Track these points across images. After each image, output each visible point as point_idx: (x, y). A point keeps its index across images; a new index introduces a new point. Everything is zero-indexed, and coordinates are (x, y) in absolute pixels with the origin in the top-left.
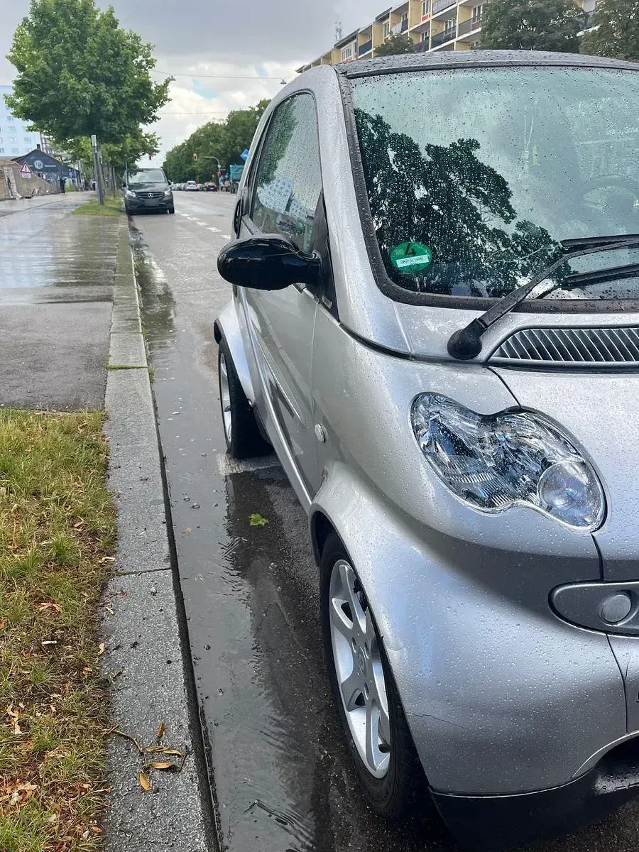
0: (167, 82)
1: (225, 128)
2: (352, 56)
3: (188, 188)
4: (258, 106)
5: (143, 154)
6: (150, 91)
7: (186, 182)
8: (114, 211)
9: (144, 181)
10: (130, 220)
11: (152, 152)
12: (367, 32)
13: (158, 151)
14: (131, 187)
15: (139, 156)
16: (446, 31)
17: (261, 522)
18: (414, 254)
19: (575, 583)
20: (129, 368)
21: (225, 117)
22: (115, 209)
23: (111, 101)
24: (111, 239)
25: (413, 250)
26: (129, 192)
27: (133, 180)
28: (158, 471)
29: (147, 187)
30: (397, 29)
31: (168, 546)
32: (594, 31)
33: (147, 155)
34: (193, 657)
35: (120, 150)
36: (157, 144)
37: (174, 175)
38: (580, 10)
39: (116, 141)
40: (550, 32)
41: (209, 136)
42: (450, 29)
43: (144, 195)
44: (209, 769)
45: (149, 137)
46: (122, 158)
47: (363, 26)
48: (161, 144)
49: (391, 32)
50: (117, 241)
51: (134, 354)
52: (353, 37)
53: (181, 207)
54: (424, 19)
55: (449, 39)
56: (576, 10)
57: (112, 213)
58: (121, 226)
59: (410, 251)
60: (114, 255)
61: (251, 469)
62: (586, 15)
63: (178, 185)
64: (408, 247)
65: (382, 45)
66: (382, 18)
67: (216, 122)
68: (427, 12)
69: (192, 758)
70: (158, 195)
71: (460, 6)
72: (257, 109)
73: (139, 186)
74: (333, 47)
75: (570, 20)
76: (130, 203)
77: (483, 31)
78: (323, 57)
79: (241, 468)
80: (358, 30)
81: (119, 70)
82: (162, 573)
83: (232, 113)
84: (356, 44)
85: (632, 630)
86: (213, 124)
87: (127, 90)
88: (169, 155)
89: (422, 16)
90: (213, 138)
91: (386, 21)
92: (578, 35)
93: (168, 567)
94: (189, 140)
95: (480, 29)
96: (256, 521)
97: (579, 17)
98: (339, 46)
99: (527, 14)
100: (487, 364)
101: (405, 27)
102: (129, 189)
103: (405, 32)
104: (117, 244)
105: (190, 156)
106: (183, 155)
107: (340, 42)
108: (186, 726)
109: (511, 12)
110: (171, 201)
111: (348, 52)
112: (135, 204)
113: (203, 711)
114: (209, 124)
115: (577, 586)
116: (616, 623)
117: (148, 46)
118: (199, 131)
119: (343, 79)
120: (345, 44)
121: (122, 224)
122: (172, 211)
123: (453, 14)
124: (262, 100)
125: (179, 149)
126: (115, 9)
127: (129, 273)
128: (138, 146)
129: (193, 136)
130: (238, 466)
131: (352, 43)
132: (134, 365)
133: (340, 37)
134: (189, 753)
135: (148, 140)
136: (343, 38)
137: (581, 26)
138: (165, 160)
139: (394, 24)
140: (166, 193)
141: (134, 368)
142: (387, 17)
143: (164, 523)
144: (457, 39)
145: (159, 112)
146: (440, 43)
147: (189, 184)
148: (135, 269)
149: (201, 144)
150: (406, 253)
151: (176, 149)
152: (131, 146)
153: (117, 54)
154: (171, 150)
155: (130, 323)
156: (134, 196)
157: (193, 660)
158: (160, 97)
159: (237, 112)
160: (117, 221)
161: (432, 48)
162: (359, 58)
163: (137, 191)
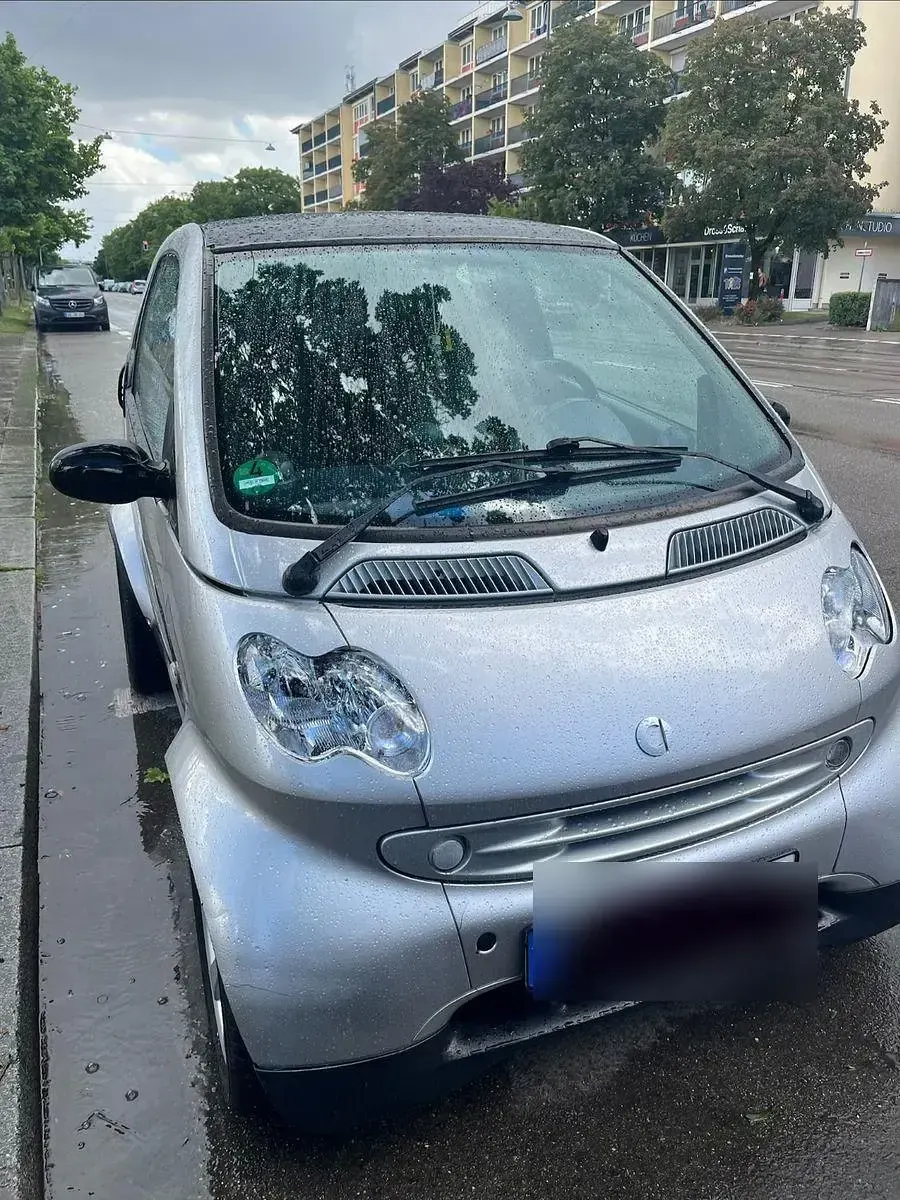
0: (98, 141)
1: (190, 206)
2: (369, 114)
3: (135, 290)
4: (238, 177)
5: (66, 241)
6: (72, 155)
7: (132, 280)
8: (15, 326)
9: (63, 283)
10: (42, 339)
11: (79, 238)
12: (388, 84)
13: (88, 237)
14: (43, 292)
15: (59, 243)
16: (495, 89)
17: (159, 778)
18: (259, 474)
19: (400, 831)
20: (7, 570)
21: (189, 190)
22: (19, 322)
23: (12, 169)
24: (8, 371)
25: (259, 468)
26: (39, 299)
27: (46, 281)
28: (25, 716)
29: (68, 292)
30: (428, 82)
31: (22, 817)
32: (683, 98)
33: (72, 242)
34: (40, 955)
35: (29, 234)
36: (86, 227)
37: (115, 270)
38: (666, 69)
39: (22, 224)
40: (629, 98)
41: (167, 216)
42: (500, 86)
43: (64, 303)
44: (42, 1081)
45: (74, 217)
46: (33, 246)
47: (383, 75)
48: (92, 227)
49: (420, 87)
50: (17, 374)
51: (18, 549)
52: (369, 89)
53: (118, 321)
54: (465, 70)
55: (498, 99)
56: (662, 68)
57: (15, 327)
58: (25, 349)
59: (256, 470)
60: (8, 395)
61: (158, 708)
62: (674, 76)
63: (121, 284)
64: (255, 465)
65: (408, 103)
66: (408, 66)
67: (176, 197)
68: (469, 61)
69: (15, 1068)
70: (84, 304)
71: (512, 54)
72: (236, 181)
73: (54, 289)
74: (342, 102)
75: (654, 82)
76: (41, 313)
77: (541, 92)
78: (329, 114)
79: (146, 707)
80: (376, 80)
81: (24, 126)
82: (8, 851)
83: (199, 186)
84: (373, 99)
85: (467, 877)
86: (173, 199)
87: (36, 152)
88: (108, 241)
89: (462, 66)
90: (172, 220)
91: (413, 71)
92: (665, 102)
93: (18, 843)
94: (137, 221)
95: (536, 90)
96: (153, 776)
97: (665, 77)
98: (350, 101)
99: (597, 71)
100: (324, 599)
101: (438, 81)
102: (39, 295)
103: (438, 87)
104: (16, 378)
105: (139, 244)
106: (128, 240)
107: (353, 93)
108: (12, 1033)
109: (577, 68)
110: (104, 313)
111: (363, 108)
112: (48, 315)
113: (43, 1018)
114: (167, 200)
115: (403, 834)
116: (451, 870)
117: (67, 88)
118: (152, 208)
119: (209, 255)
120: (357, 98)
121: (28, 346)
122: (106, 328)
123: (502, 66)
124: (244, 167)
125: (121, 233)
126: (15, 37)
127: (27, 425)
128: (58, 227)
129: (143, 215)
130: (141, 704)
131: (368, 98)
132: (16, 566)
133: (353, 85)
134: (12, 1062)
135: (73, 221)
136: (357, 88)
137: (668, 90)
138: (101, 248)
139: (424, 74)
140: (96, 300)
141: (15, 569)
142: (414, 65)
143: (22, 785)
144: (510, 99)
145: (88, 183)
146: (487, 104)
147: (137, 284)
148: (38, 418)
149: (153, 228)
150: (252, 473)
151: (117, 232)
152: (47, 229)
153: (21, 103)
154: (110, 234)
155: (19, 502)
156: (48, 304)
157: (40, 957)
158: (88, 162)
159: (207, 184)
160: (20, 342)
161: (476, 110)
162: (378, 118)
163: (51, 297)
